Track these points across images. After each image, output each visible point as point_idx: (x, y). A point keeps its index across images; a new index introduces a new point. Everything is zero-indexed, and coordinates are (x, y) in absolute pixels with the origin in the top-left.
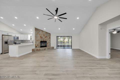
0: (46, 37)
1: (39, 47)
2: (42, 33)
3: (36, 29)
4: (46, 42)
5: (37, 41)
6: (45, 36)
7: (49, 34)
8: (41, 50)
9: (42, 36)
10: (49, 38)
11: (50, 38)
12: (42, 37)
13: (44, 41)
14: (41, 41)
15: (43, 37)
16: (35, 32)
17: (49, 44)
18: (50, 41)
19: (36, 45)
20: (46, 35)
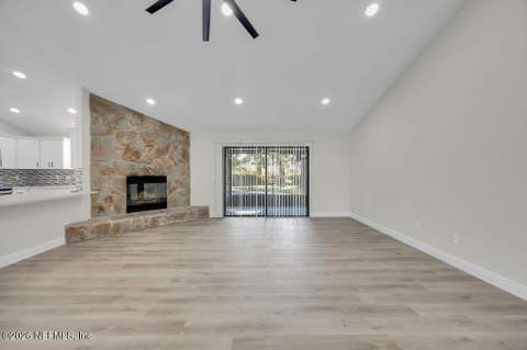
0: (160, 153)
1: (118, 209)
2: (135, 128)
3: (97, 104)
4: (162, 179)
5: (103, 173)
6: (156, 146)
7: (180, 137)
8: (127, 230)
9: (139, 144)
10: (178, 155)
11: (186, 156)
12: (137, 154)
13: (152, 173)
14: (128, 173)
15: (145, 153)
16: (92, 123)
17: (179, 190)
18: (186, 172)
19: (100, 201)
20: (159, 143)
